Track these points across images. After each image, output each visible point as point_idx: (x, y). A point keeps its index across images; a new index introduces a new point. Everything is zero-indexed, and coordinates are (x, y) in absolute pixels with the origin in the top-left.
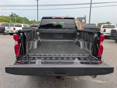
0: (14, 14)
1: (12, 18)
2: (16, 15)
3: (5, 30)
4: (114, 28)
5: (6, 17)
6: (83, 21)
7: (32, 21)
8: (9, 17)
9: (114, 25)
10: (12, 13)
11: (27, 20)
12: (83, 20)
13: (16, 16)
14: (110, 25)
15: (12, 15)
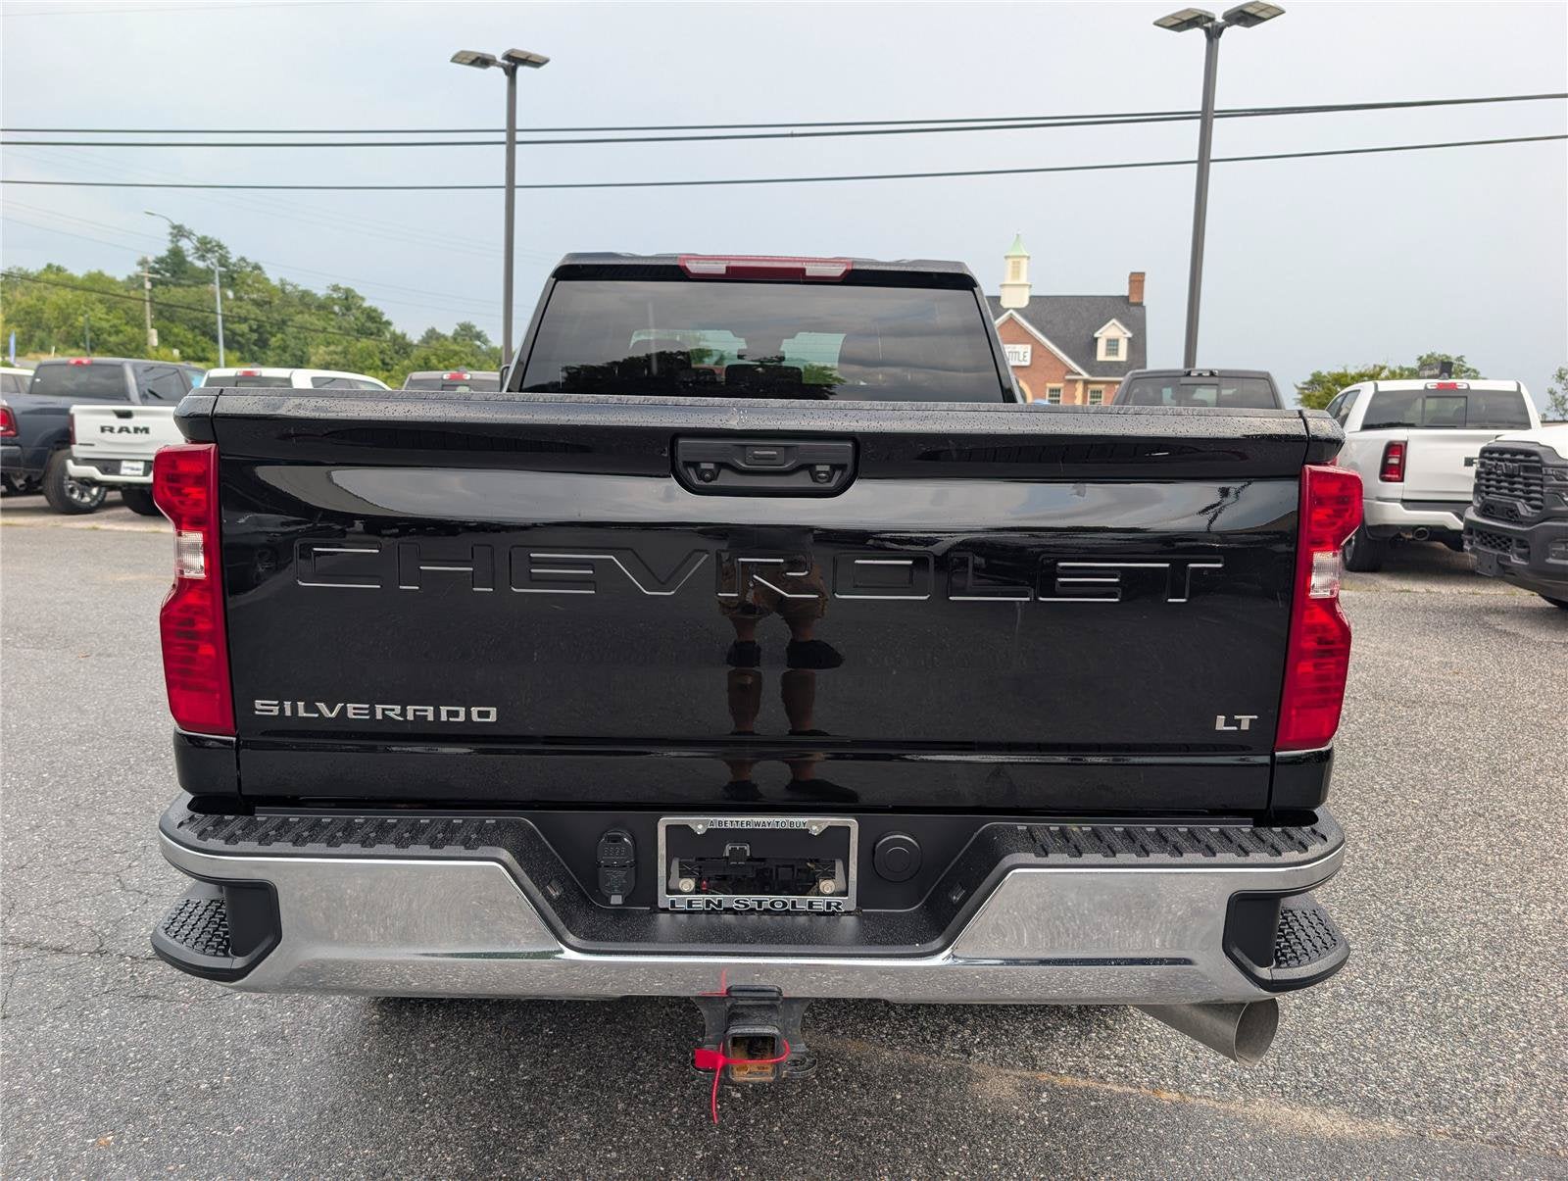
0: (206, 246)
1: (177, 294)
2: (223, 261)
3: (77, 450)
4: (1512, 425)
5: (96, 285)
6: (1113, 345)
7: (432, 335)
8: (135, 282)
9: (1511, 386)
10: (179, 232)
11: (373, 323)
12: (1113, 331)
13: (231, 279)
14: (1466, 394)
15: (174, 266)
